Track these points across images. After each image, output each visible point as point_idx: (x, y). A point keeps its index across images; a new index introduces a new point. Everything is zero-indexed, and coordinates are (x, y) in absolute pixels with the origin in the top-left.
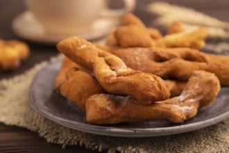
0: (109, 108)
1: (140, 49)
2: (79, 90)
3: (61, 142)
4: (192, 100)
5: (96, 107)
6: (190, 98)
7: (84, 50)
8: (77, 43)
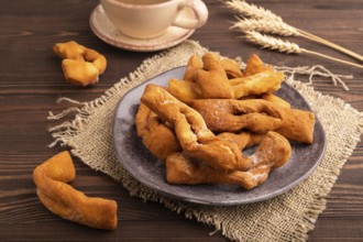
0: (188, 172)
1: (219, 101)
2: (161, 146)
3: (143, 197)
4: (264, 167)
5: (176, 170)
6: (263, 163)
7: (167, 105)
8: (161, 98)
